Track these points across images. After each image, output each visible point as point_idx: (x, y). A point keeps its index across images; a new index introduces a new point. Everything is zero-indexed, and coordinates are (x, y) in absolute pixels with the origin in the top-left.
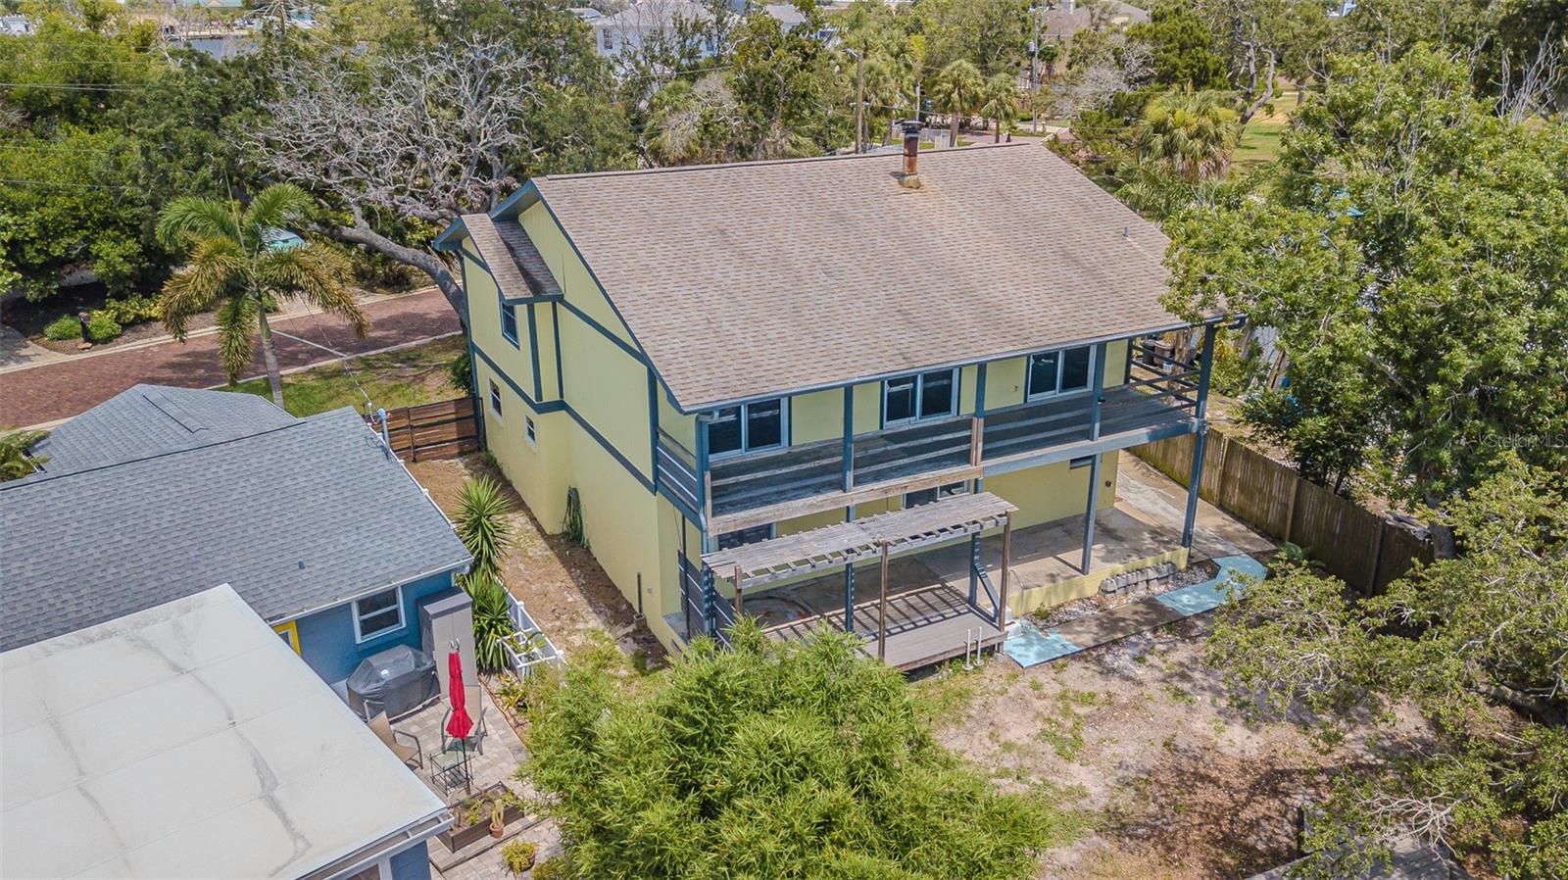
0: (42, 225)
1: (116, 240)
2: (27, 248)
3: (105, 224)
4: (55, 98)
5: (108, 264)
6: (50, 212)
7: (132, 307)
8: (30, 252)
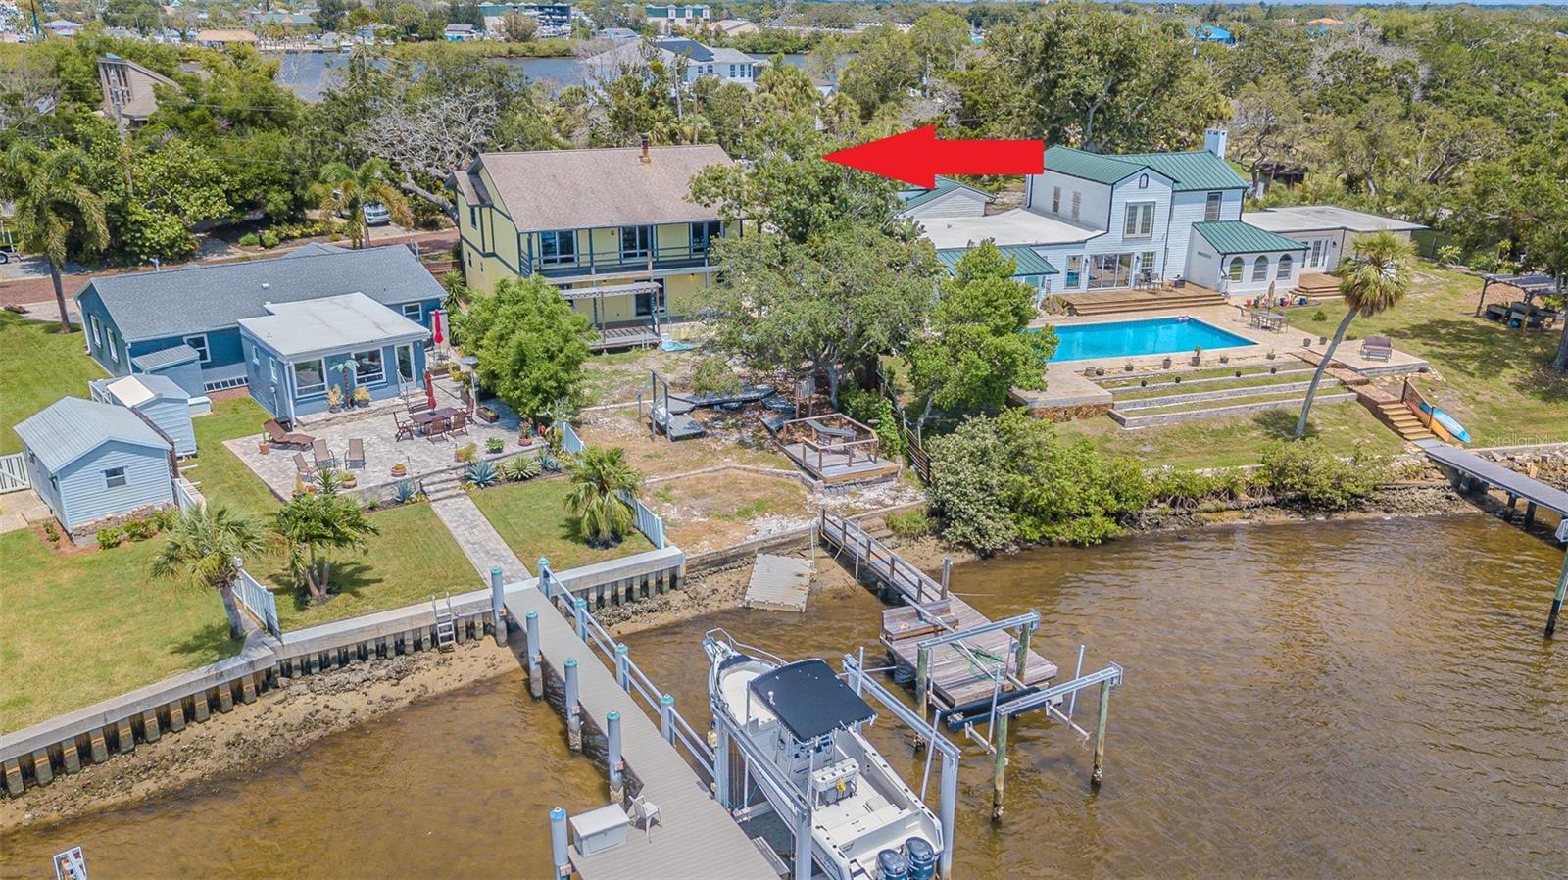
0: (242, 182)
1: (279, 192)
2: (234, 194)
3: (274, 183)
4: (244, 114)
5: (276, 205)
6: (246, 177)
7: (285, 230)
8: (235, 197)
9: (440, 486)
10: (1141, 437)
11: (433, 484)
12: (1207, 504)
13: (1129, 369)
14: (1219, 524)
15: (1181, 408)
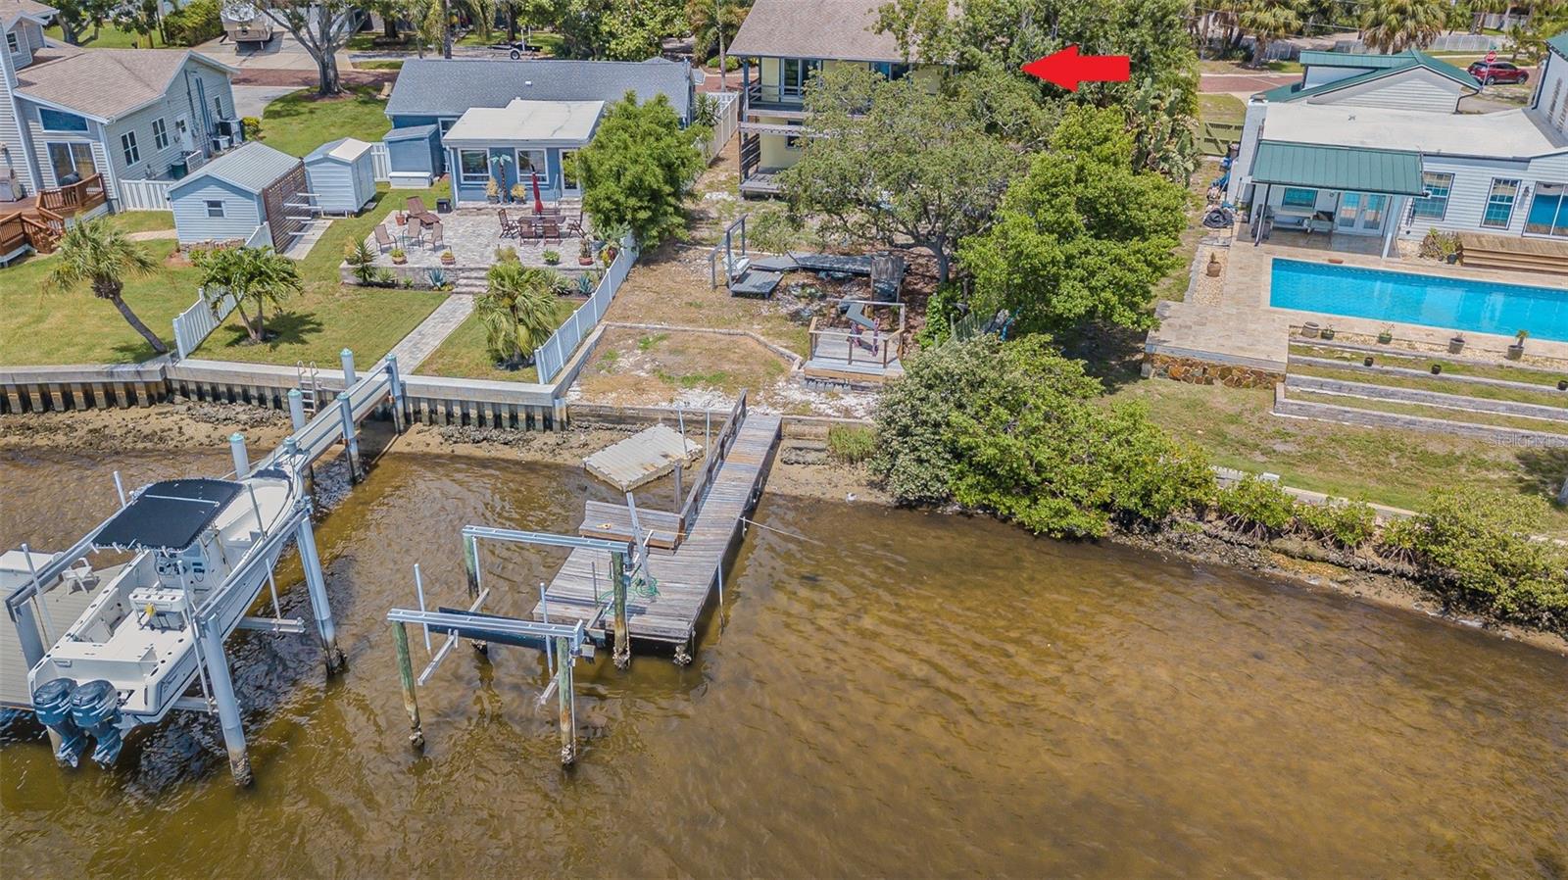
9: (470, 282)
10: (1292, 430)
11: (468, 278)
12: (1293, 544)
13: (1384, 340)
14: (1291, 575)
15: (1402, 409)
